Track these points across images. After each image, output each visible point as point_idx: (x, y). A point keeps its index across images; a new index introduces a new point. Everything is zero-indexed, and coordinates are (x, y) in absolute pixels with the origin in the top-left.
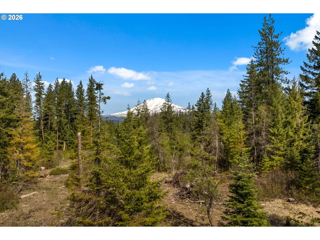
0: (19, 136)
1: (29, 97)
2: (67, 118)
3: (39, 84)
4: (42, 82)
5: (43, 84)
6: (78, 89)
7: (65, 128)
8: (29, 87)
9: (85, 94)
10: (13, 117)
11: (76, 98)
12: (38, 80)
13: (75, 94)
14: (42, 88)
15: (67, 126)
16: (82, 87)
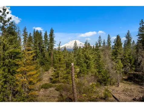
0: (23, 65)
1: (20, 39)
2: (39, 50)
3: (25, 32)
4: (27, 31)
5: (27, 32)
6: (45, 35)
7: (38, 55)
8: (20, 34)
9: (48, 37)
10: (19, 51)
11: (44, 39)
12: (25, 31)
13: (43, 38)
14: (27, 34)
15: (39, 54)
16: (47, 34)
